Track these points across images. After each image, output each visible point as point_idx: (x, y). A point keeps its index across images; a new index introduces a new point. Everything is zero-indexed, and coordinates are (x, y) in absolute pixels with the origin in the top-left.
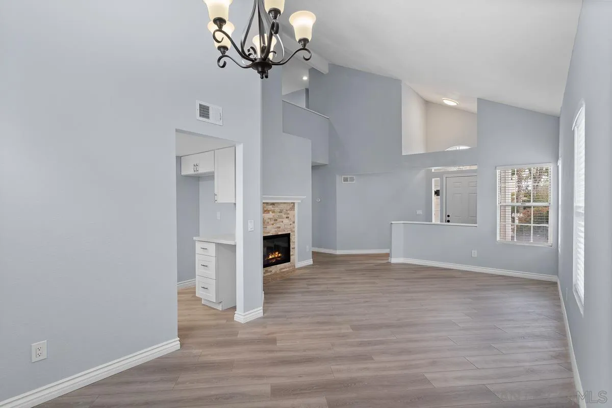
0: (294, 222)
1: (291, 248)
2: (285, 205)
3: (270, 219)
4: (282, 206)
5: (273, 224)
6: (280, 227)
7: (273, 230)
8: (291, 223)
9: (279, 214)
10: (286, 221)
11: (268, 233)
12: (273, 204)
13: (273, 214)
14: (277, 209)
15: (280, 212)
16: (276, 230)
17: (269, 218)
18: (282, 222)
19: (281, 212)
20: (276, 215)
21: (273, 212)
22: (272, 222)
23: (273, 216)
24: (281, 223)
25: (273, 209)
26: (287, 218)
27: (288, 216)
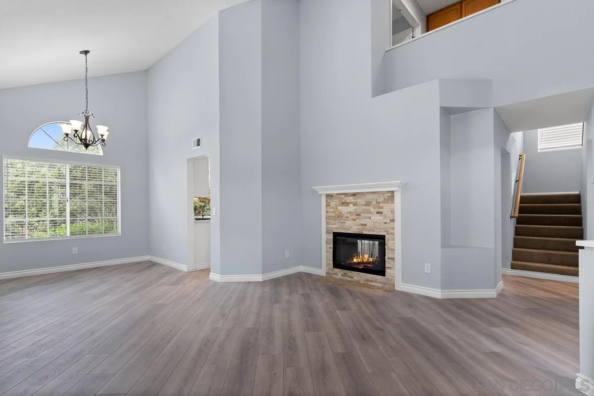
0: (393, 221)
1: (386, 257)
2: (376, 196)
3: (350, 213)
4: (369, 197)
5: (354, 220)
6: (365, 225)
7: (356, 227)
8: (388, 221)
9: (364, 208)
10: (377, 218)
11: (349, 230)
12: (354, 195)
13: (356, 207)
14: (361, 201)
15: (365, 205)
16: (360, 227)
17: (348, 212)
18: (370, 218)
19: (368, 204)
20: (359, 209)
21: (355, 204)
22: (354, 217)
23: (355, 210)
24: (368, 220)
25: (353, 201)
26: (378, 213)
27: (381, 210)
